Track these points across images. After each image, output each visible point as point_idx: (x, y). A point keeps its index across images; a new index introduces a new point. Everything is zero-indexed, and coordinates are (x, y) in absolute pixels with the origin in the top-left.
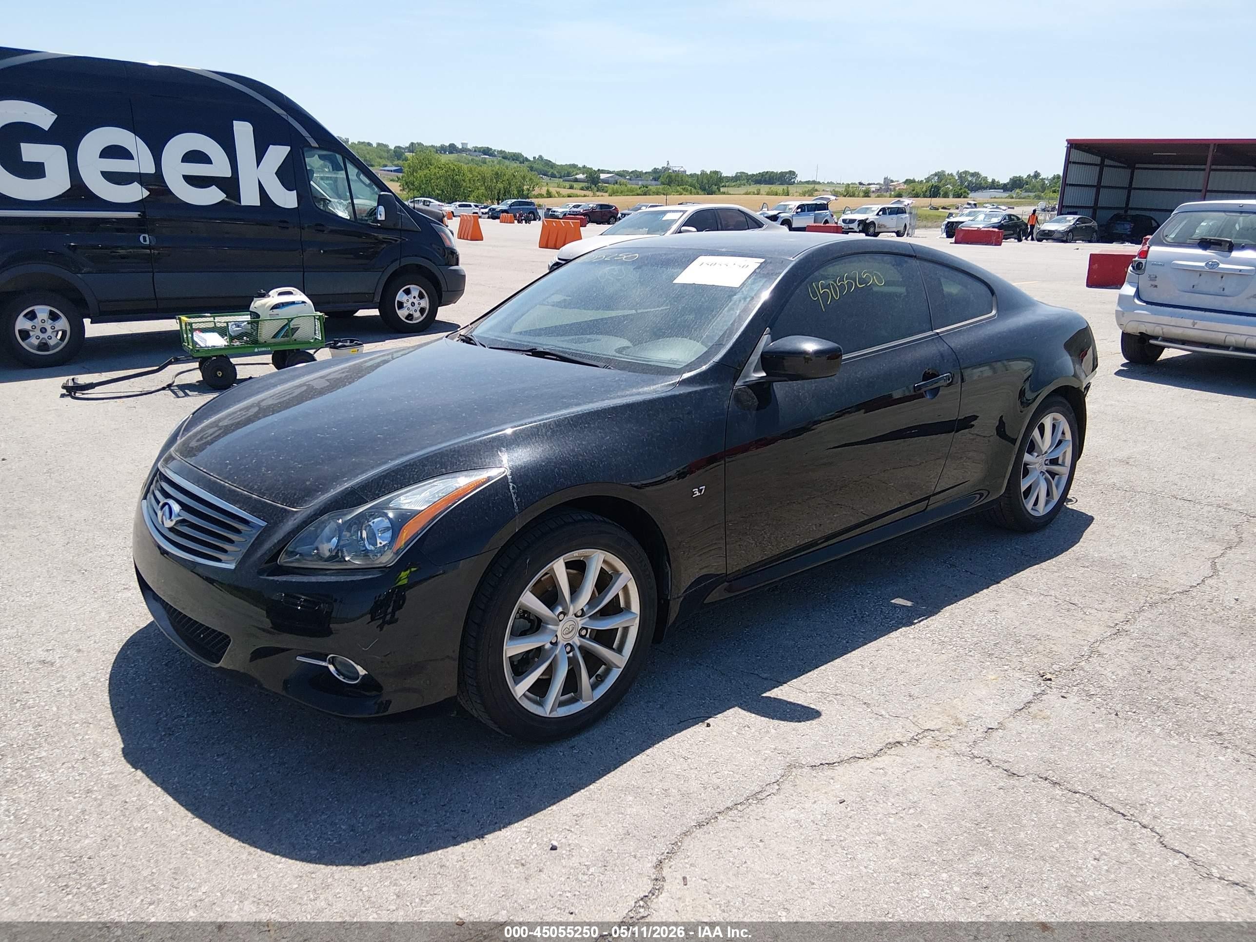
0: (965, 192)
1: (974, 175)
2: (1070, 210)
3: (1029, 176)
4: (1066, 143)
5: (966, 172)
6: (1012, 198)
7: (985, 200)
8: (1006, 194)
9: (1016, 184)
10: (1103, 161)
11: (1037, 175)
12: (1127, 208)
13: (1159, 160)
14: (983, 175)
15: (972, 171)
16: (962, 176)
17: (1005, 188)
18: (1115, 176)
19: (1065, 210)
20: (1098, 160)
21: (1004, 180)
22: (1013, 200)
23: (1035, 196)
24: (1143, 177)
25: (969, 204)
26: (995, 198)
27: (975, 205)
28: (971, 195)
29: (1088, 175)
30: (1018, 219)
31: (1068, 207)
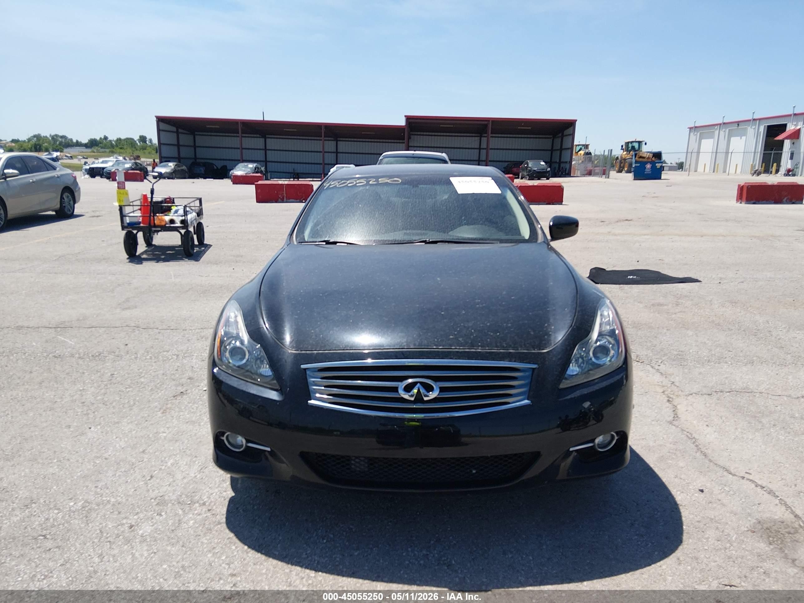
0: (61, 148)
1: (63, 137)
2: (166, 160)
3: (101, 138)
4: (155, 119)
5: (56, 135)
6: (94, 152)
7: (77, 153)
8: (90, 150)
9: (93, 144)
10: (177, 130)
11: (106, 138)
12: (196, 158)
13: (211, 130)
14: (69, 137)
15: (61, 134)
16: (55, 138)
17: (86, 146)
18: (185, 139)
19: (163, 160)
20: (174, 129)
21: (85, 141)
22: (94, 154)
23: (110, 151)
24: (201, 140)
25: (66, 156)
26: (83, 152)
27: (71, 157)
28: (65, 150)
29: (171, 138)
30: (141, 165)
31: (165, 157)
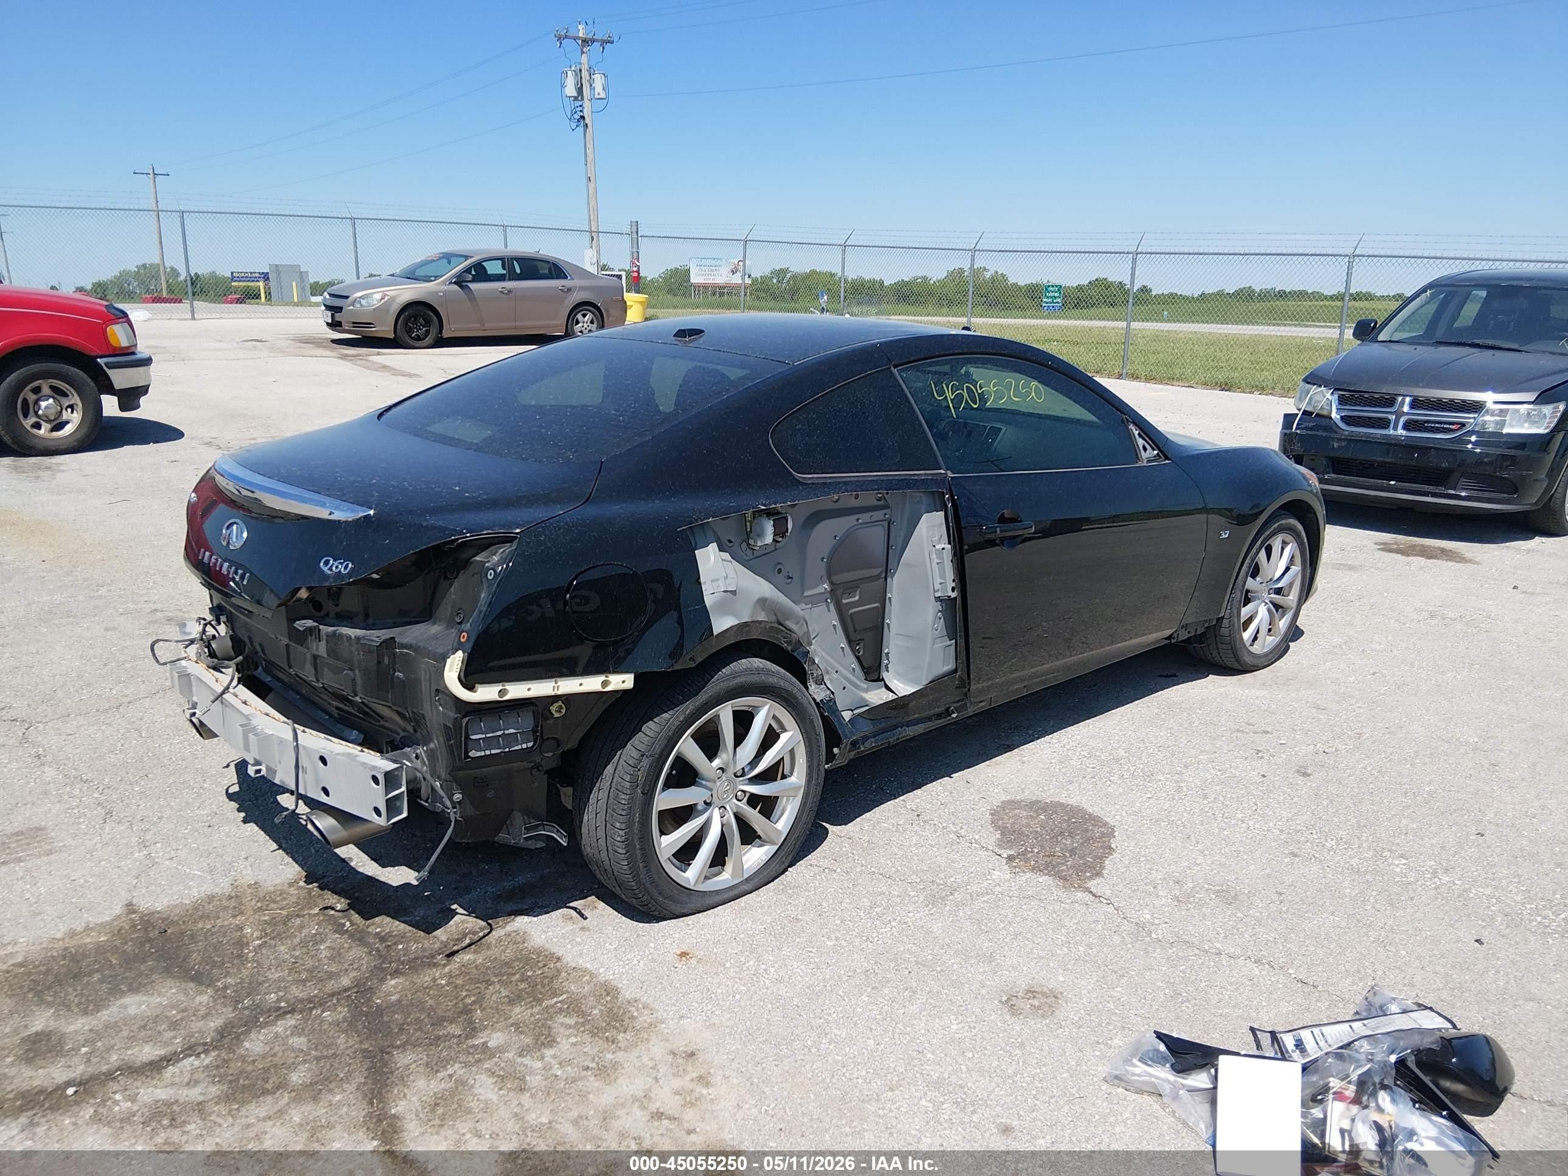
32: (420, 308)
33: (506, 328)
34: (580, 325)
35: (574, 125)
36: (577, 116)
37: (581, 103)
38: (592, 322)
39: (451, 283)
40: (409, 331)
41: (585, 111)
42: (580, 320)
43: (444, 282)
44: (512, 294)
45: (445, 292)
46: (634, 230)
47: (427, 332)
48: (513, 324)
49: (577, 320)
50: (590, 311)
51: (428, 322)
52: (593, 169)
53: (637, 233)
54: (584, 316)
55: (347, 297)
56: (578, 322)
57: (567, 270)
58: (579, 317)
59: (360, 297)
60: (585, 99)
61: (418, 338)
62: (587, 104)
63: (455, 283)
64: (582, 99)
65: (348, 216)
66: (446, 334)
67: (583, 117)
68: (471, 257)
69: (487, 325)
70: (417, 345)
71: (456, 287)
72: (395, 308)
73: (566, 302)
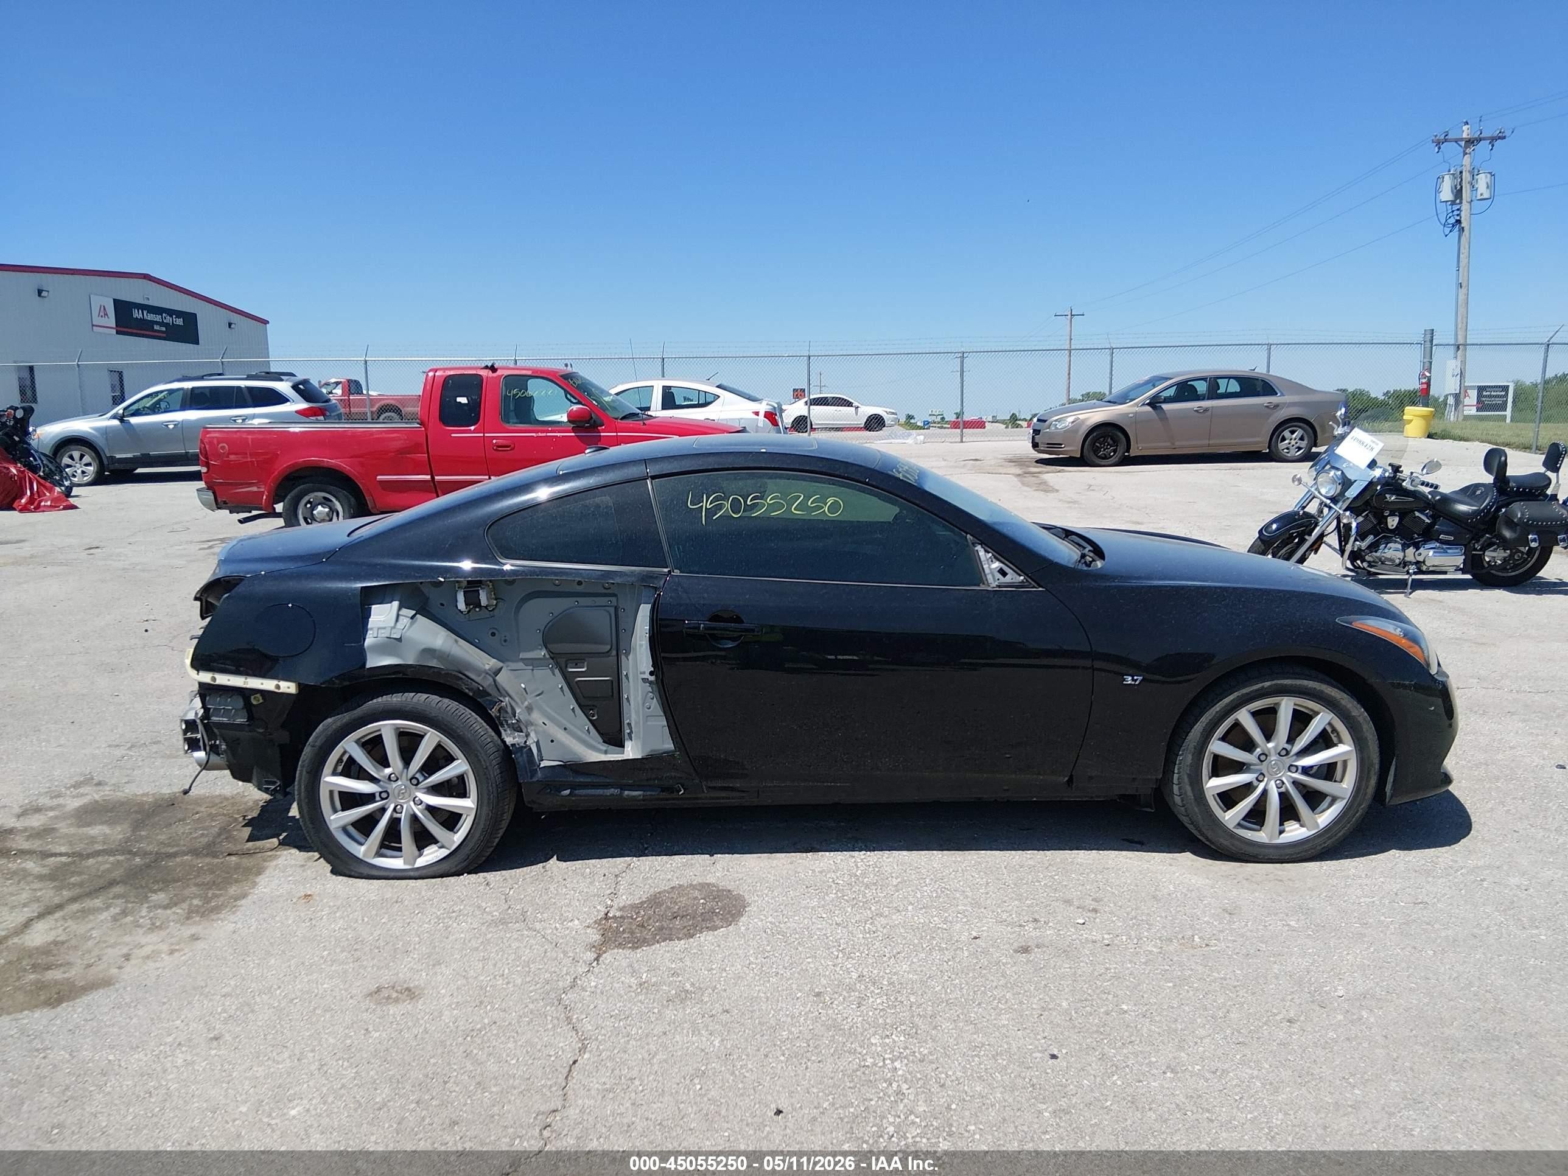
32: (1109, 429)
33: (1201, 446)
34: (1287, 442)
35: (1447, 230)
36: (1452, 221)
37: (1458, 207)
38: (1302, 439)
39: (1143, 405)
40: (1096, 451)
41: (1463, 214)
42: (1286, 436)
43: (1137, 405)
44: (1209, 413)
45: (1136, 413)
46: (1428, 337)
47: (1115, 451)
48: (1206, 442)
49: (1283, 436)
50: (1300, 427)
51: (1116, 442)
52: (1466, 274)
53: (1432, 341)
54: (1293, 432)
55: (1045, 421)
56: (1284, 439)
57: (1275, 384)
58: (1286, 433)
59: (1056, 421)
60: (1464, 201)
61: (1105, 457)
62: (1465, 206)
63: (1148, 404)
64: (1461, 203)
65: (1108, 346)
66: (1133, 453)
67: (1459, 222)
68: (1171, 379)
69: (1177, 443)
70: (1103, 463)
71: (1148, 408)
72: (1083, 430)
73: (1270, 420)
